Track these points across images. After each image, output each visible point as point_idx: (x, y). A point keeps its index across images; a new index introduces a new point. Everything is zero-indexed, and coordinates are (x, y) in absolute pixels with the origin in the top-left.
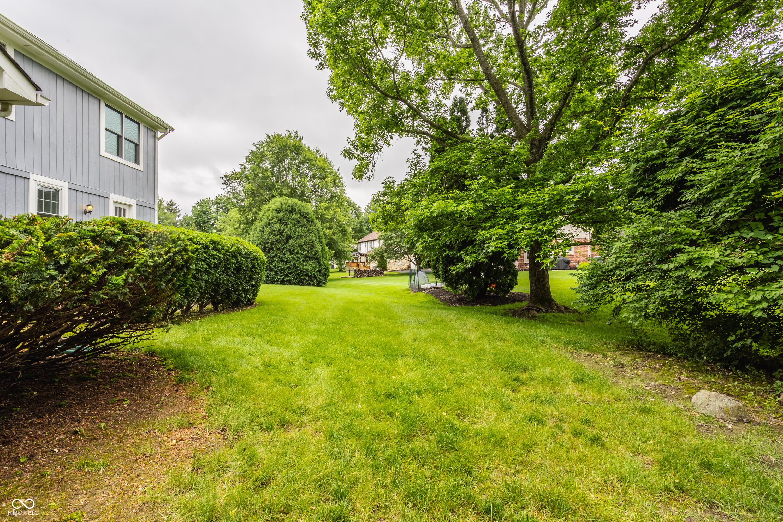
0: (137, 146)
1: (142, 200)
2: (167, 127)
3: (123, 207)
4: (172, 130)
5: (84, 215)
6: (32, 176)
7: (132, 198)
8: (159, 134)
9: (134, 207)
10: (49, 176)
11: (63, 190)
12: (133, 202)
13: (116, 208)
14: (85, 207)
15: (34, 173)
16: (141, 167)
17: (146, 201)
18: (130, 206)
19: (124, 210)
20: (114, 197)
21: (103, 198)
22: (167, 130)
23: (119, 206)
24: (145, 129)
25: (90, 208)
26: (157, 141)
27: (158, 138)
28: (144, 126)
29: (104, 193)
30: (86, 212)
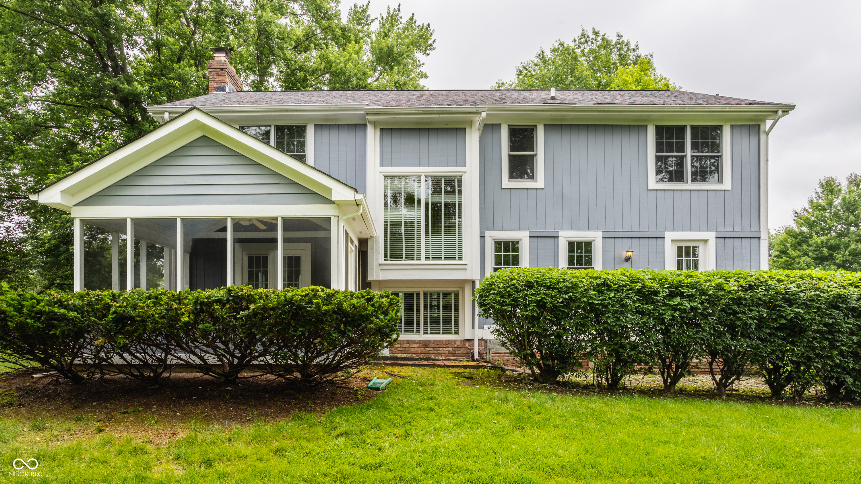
0: (719, 157)
1: (729, 229)
2: (775, 109)
3: (691, 245)
4: (793, 107)
5: (626, 263)
6: (561, 234)
7: (708, 229)
8: (769, 123)
9: (712, 242)
10: (580, 229)
11: (596, 241)
12: (710, 235)
13: (680, 249)
14: (625, 254)
15: (563, 230)
16: (727, 186)
17: (738, 230)
18: (706, 241)
19: (695, 248)
20: (671, 235)
21: (654, 240)
22: (780, 112)
23: (684, 245)
24: (734, 130)
25: (630, 254)
26: (763, 137)
27: (765, 132)
28: (732, 126)
29: (652, 232)
30: (628, 259)
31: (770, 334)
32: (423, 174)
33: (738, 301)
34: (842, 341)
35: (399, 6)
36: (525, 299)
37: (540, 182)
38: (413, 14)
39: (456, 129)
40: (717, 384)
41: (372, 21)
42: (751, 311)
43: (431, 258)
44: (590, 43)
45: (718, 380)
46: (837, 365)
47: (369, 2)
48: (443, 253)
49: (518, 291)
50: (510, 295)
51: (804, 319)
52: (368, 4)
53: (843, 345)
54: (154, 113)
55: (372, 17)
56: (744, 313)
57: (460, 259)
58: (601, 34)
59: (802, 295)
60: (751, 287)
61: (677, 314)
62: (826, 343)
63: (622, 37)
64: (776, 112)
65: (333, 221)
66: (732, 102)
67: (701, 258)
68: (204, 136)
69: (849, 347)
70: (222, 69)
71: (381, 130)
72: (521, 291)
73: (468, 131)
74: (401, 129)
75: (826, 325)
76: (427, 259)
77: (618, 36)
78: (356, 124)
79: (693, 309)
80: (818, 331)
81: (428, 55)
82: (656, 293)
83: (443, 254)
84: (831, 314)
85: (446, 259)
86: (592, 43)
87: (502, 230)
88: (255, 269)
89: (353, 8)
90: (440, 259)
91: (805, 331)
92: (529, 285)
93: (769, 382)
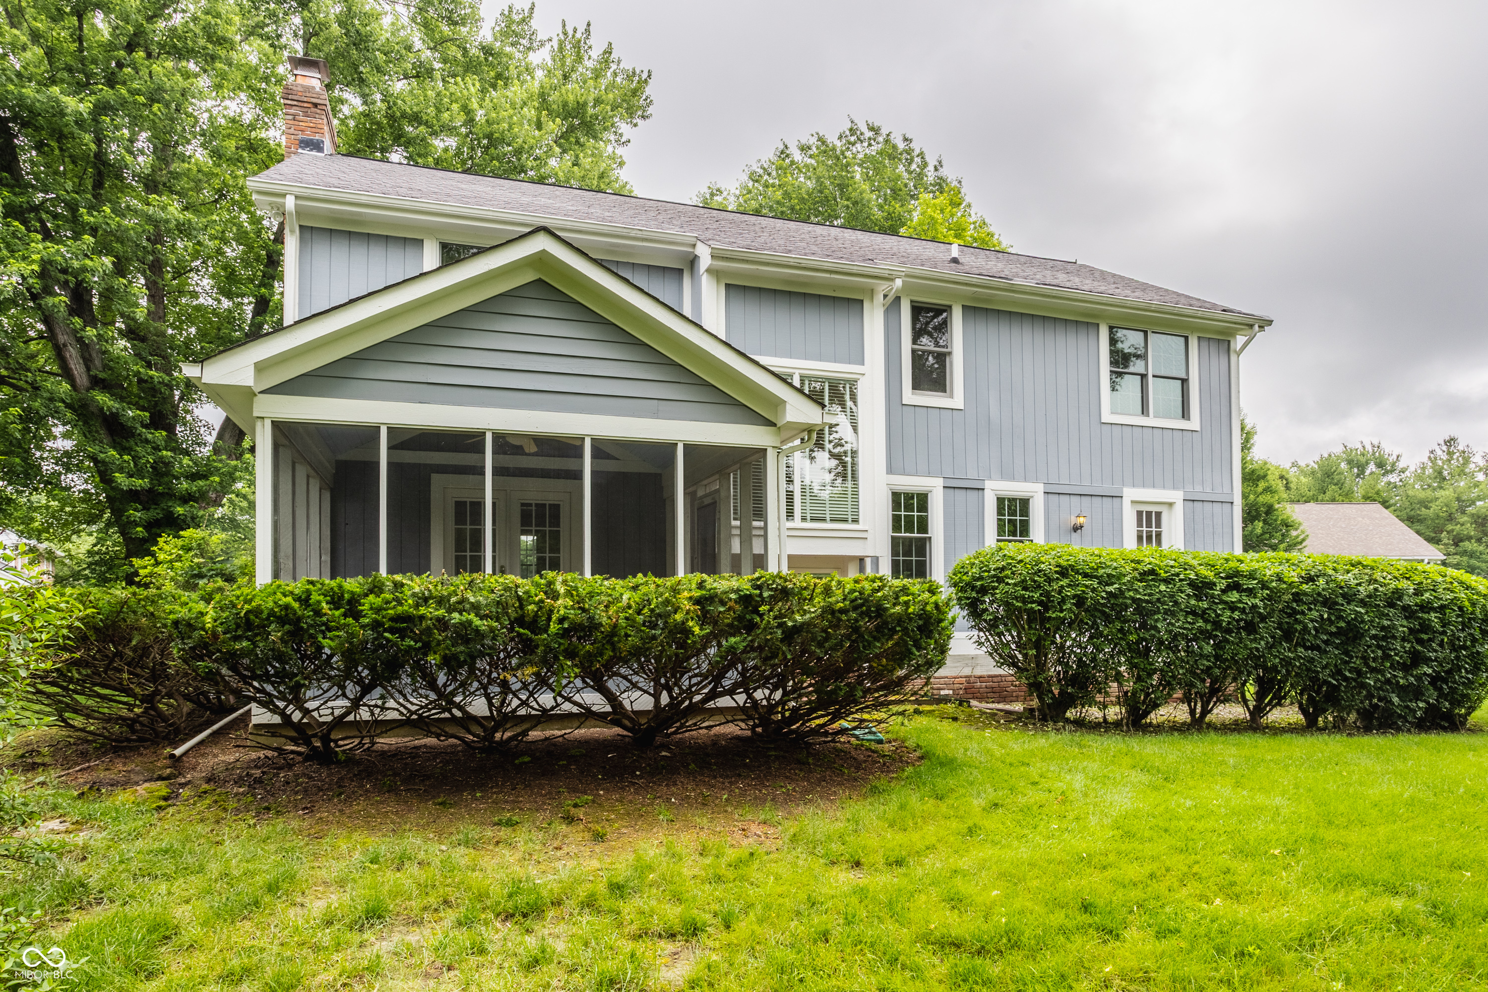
0: (1184, 382)
1: (1198, 488)
2: (1251, 322)
3: (1154, 509)
4: (1270, 322)
5: (1074, 534)
6: (989, 485)
7: (1174, 488)
8: (1240, 340)
9: (1179, 507)
10: (1013, 479)
11: (1035, 498)
12: (1176, 496)
13: (1140, 514)
14: (1074, 520)
15: (990, 478)
16: (1194, 423)
17: (1208, 490)
18: (1171, 505)
19: (1159, 515)
20: (1130, 494)
21: (1110, 499)
22: (1256, 327)
23: (1145, 508)
24: (1202, 344)
25: (1081, 520)
26: (1233, 357)
27: (1235, 351)
28: (1199, 338)
29: (1107, 489)
30: (1077, 528)
31: (1326, 642)
32: (797, 372)
33: (1297, 597)
34: (1395, 649)
35: (589, 25)
36: (1060, 592)
37: (957, 399)
38: (610, 44)
39: (848, 300)
40: (1251, 713)
41: (542, 44)
42: (1310, 609)
43: (828, 517)
44: (866, 144)
45: (1251, 707)
46: (1388, 681)
47: (533, 4)
48: (828, 509)
49: (1049, 580)
50: (1039, 587)
51: (1363, 622)
52: (532, 8)
53: (1396, 655)
54: (259, 192)
55: (541, 36)
56: (1303, 613)
57: (856, 521)
58: (884, 131)
59: (1361, 589)
60: (1310, 579)
61: (1236, 614)
62: (1380, 653)
63: (911, 141)
64: (1251, 326)
65: (771, 455)
66: (1195, 302)
67: (1164, 529)
68: (540, 281)
69: (1401, 657)
70: (316, 105)
71: (728, 286)
72: (1053, 580)
73: (866, 305)
74: (760, 289)
75: (1383, 628)
76: (804, 519)
77: (906, 139)
78: (664, 268)
79: (1254, 607)
80: (1374, 637)
81: (636, 125)
82: (1211, 585)
83: (828, 512)
84: (1388, 615)
85: (833, 520)
86: (870, 145)
87: (904, 473)
88: (468, 527)
89: (506, 13)
90: (823, 520)
91: (1363, 635)
92: (1063, 572)
93: (1303, 710)
